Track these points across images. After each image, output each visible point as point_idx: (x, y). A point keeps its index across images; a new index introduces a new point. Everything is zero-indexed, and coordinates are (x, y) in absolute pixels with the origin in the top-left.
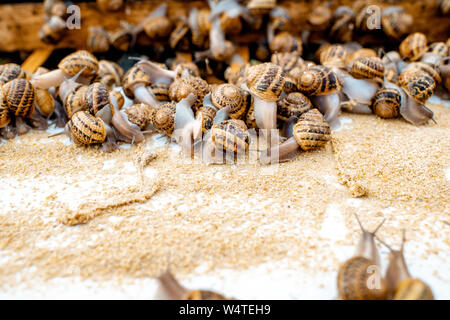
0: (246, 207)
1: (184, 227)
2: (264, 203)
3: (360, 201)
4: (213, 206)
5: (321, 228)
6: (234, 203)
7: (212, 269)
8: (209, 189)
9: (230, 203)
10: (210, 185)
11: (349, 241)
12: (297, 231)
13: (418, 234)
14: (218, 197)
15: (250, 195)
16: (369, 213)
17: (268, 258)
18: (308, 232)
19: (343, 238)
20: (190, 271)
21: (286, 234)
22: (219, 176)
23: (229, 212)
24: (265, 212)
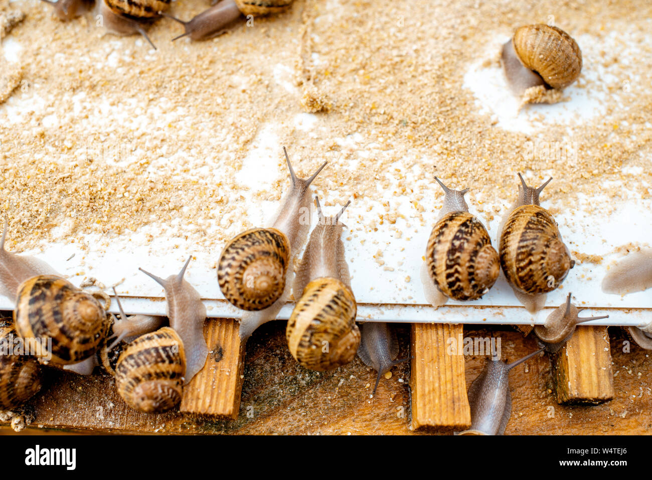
0: (141, 123)
1: (47, 157)
2: (170, 117)
3: (314, 119)
4: (95, 119)
5: (240, 167)
6: (125, 115)
7: (74, 230)
8: (93, 87)
9: (120, 115)
10: (97, 78)
11: (275, 193)
12: (204, 171)
13: (379, 186)
14: (104, 104)
15: (151, 100)
16: (321, 143)
17: (153, 217)
18: (220, 174)
19: (268, 187)
20: (42, 235)
21: (188, 176)
22: (113, 61)
23: (115, 131)
24: (167, 133)
